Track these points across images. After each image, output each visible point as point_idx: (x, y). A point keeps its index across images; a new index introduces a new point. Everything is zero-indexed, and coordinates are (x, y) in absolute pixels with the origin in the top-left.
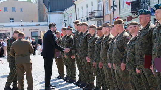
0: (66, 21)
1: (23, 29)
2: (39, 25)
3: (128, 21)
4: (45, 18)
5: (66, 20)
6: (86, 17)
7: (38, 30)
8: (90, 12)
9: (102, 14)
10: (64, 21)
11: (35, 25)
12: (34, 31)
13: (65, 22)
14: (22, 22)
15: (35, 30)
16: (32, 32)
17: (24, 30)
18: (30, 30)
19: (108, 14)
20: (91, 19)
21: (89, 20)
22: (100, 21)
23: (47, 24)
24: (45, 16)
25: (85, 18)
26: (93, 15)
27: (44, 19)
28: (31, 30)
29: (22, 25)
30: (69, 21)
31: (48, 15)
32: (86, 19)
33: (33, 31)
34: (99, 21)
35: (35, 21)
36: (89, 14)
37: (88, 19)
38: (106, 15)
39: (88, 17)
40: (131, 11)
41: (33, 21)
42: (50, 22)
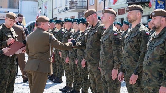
0: (41, 10)
3: (119, 14)
4: (16, 4)
6: (65, 7)
8: (70, 1)
9: (85, 4)
12: (2, 18)
19: (93, 4)
20: (72, 9)
21: (69, 11)
22: (83, 12)
23: (18, 12)
24: (16, 2)
25: (63, 8)
26: (74, 5)
27: (14, 5)
30: (44, 10)
31: (20, 1)
32: (65, 8)
34: (81, 13)
35: (4, 8)
36: (70, 3)
37: (66, 9)
38: (91, 6)
39: (68, 7)
40: (126, 3)
41: (1, 7)
42: (21, 9)
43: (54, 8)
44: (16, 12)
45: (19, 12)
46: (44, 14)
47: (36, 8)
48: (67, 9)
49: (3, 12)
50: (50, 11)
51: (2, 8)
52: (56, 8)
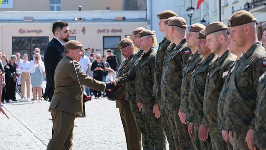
0: (192, 12)
1: (81, 29)
2: (124, 19)
5: (193, 9)
6: (245, 3)
7: (120, 31)
10: (188, 10)
11: (114, 18)
12: (110, 34)
13: (189, 13)
14: (80, 10)
15: (113, 31)
16: (104, 37)
17: (84, 30)
18: (99, 31)
20: (257, 6)
23: (145, 17)
27: (137, 3)
28: (103, 31)
29: (80, 19)
30: (202, 11)
32: (245, 6)
33: (106, 34)
35: (116, 9)
39: (250, 1)
41: (108, 9)
42: (151, 11)
43: (222, 6)
44: (140, 17)
45: (148, 18)
46: (202, 19)
47: (184, 6)
48: (249, 7)
49: (111, 20)
50: (215, 12)
51: (109, 11)
52: (227, 5)
